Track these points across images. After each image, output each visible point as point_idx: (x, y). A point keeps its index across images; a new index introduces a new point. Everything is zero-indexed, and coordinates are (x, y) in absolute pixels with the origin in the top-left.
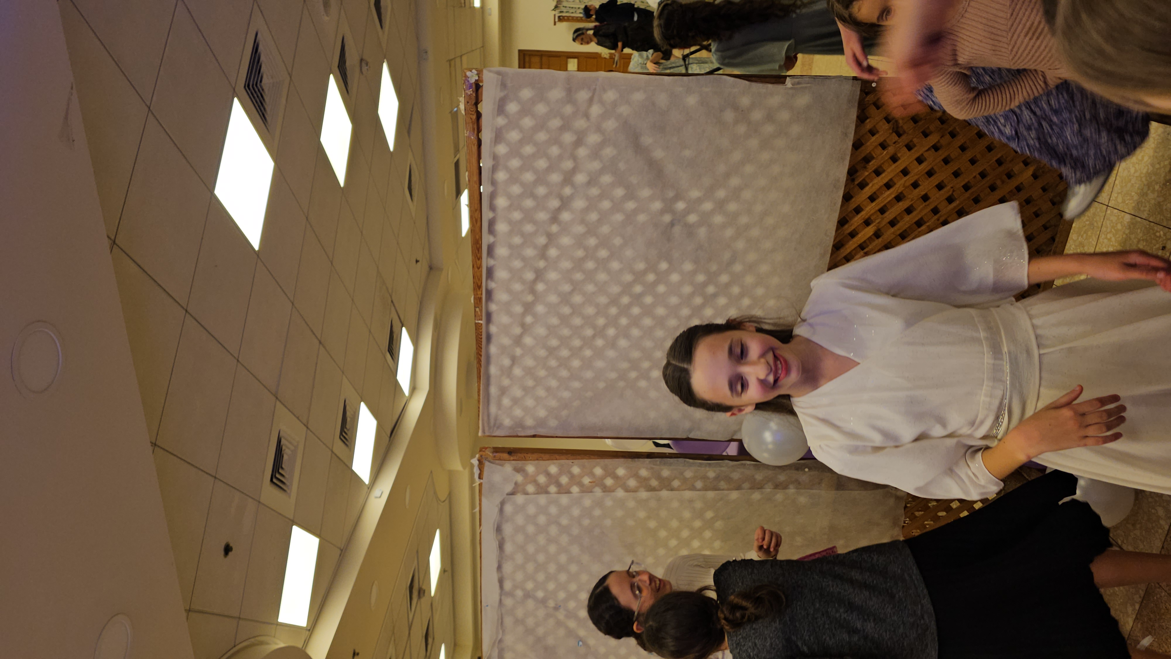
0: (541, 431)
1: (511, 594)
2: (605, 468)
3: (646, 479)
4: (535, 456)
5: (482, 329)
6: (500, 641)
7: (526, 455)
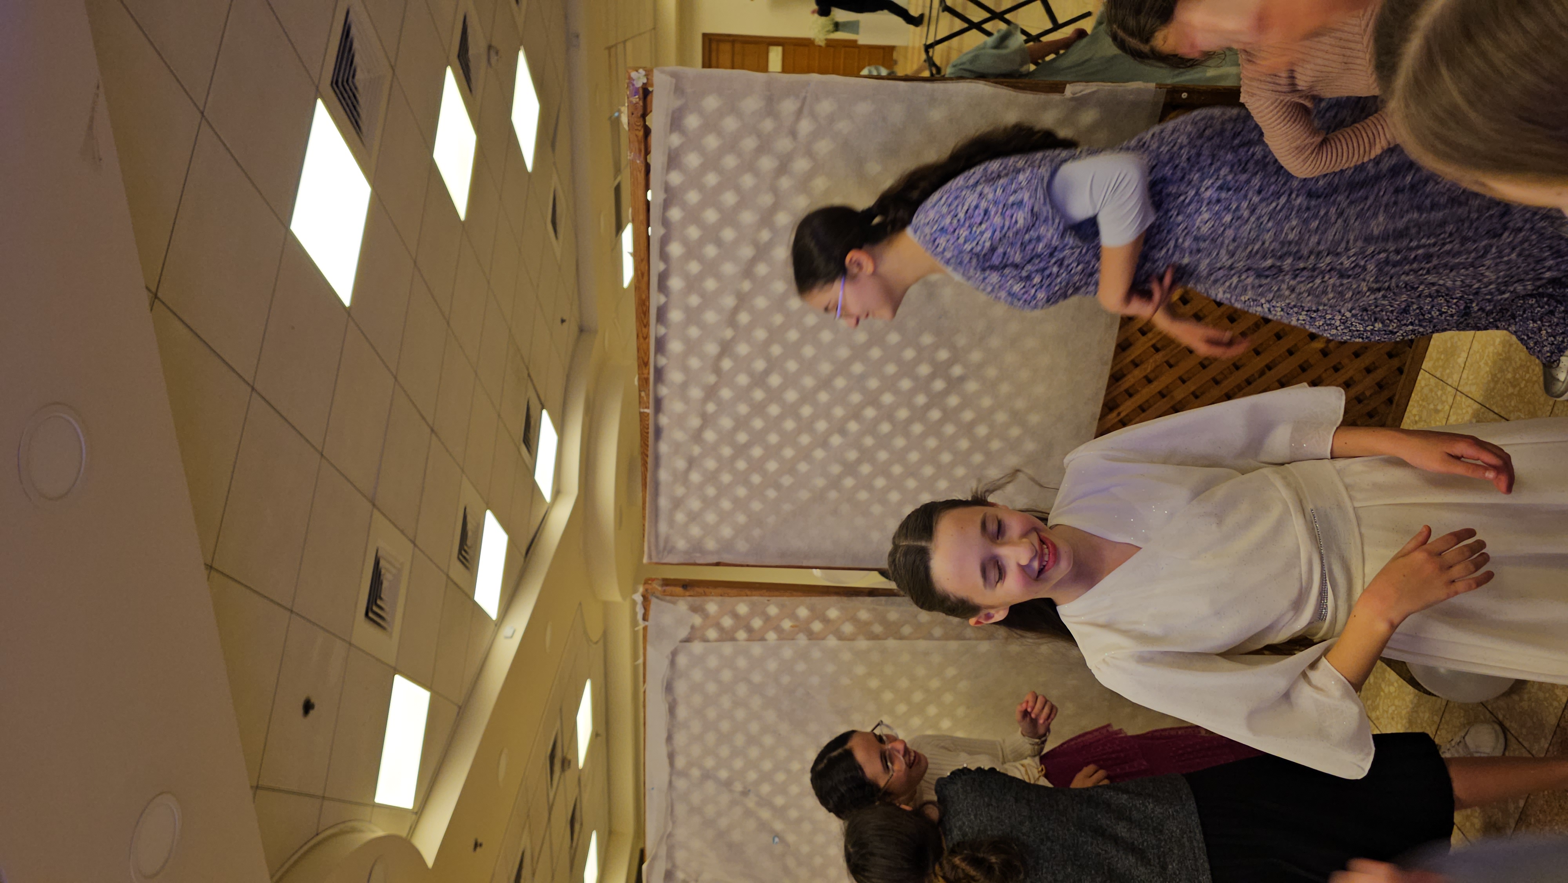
0: (727, 558)
1: (684, 774)
2: (812, 609)
3: (868, 624)
4: (719, 590)
5: (648, 420)
6: (670, 835)
7: (706, 590)
